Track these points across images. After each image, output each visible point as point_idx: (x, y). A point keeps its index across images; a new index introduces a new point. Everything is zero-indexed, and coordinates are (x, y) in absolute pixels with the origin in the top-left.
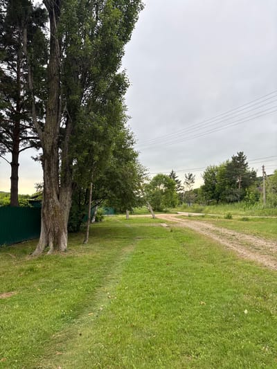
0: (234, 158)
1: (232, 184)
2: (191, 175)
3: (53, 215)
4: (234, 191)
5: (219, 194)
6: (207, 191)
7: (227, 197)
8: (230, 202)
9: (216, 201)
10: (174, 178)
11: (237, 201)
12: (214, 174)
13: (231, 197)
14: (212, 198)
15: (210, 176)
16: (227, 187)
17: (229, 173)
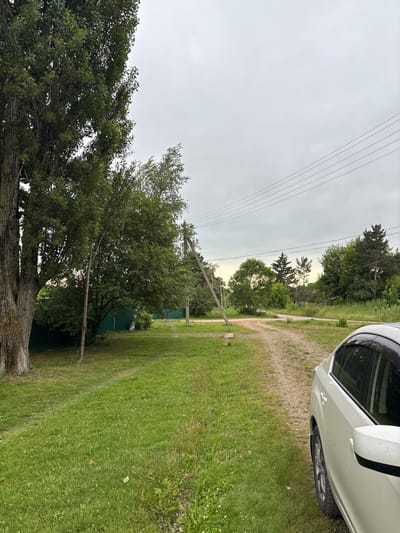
0: (367, 234)
1: (365, 273)
2: (306, 260)
3: (6, 324)
4: (367, 284)
5: (345, 288)
6: (328, 283)
7: (356, 294)
8: (360, 300)
9: (342, 299)
10: (285, 264)
11: (370, 299)
12: (339, 258)
13: (362, 293)
14: (336, 294)
15: (331, 261)
16: (356, 278)
17: (359, 257)
